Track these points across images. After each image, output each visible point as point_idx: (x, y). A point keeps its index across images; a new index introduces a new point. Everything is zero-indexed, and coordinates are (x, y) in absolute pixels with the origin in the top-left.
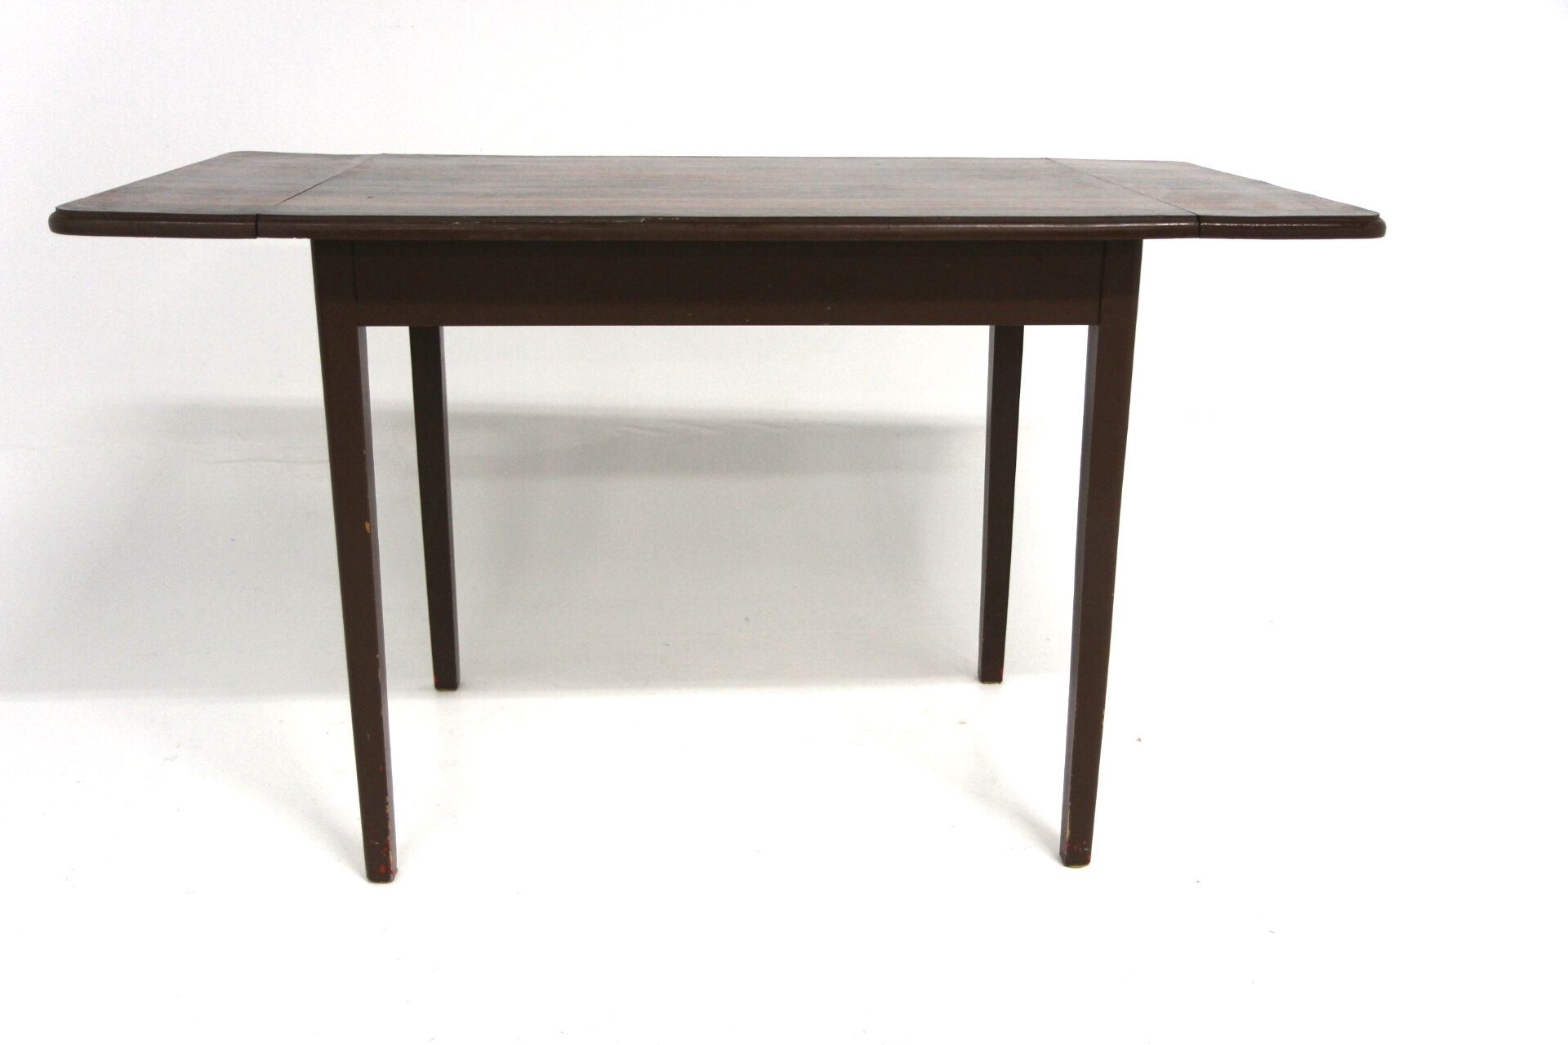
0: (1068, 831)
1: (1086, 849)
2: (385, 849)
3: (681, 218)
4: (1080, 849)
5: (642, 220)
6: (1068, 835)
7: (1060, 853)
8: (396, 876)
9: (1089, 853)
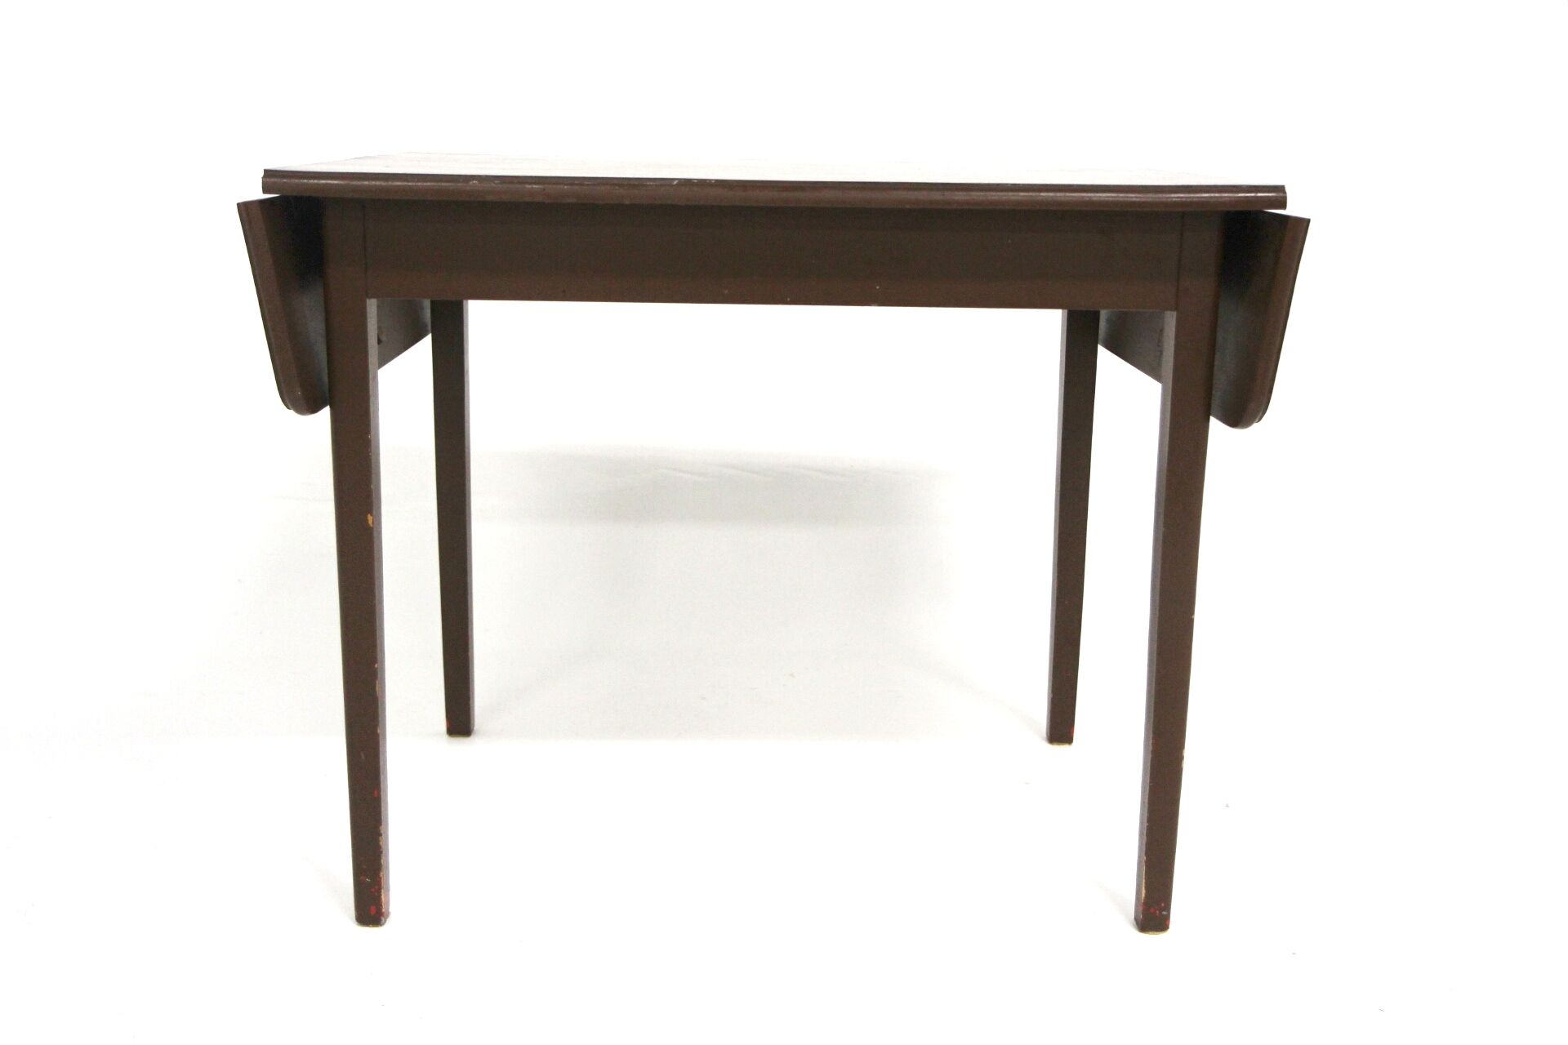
0: (1144, 891)
1: (1164, 913)
2: (377, 887)
3: (717, 181)
4: (1158, 912)
5: (675, 182)
6: (1143, 895)
7: (1135, 918)
8: (388, 920)
9: (1167, 918)
